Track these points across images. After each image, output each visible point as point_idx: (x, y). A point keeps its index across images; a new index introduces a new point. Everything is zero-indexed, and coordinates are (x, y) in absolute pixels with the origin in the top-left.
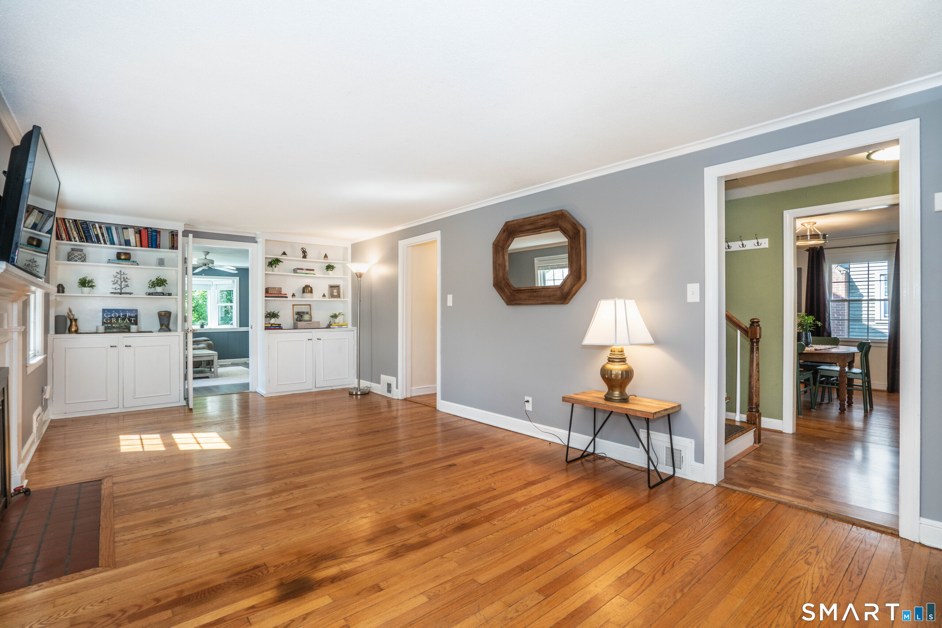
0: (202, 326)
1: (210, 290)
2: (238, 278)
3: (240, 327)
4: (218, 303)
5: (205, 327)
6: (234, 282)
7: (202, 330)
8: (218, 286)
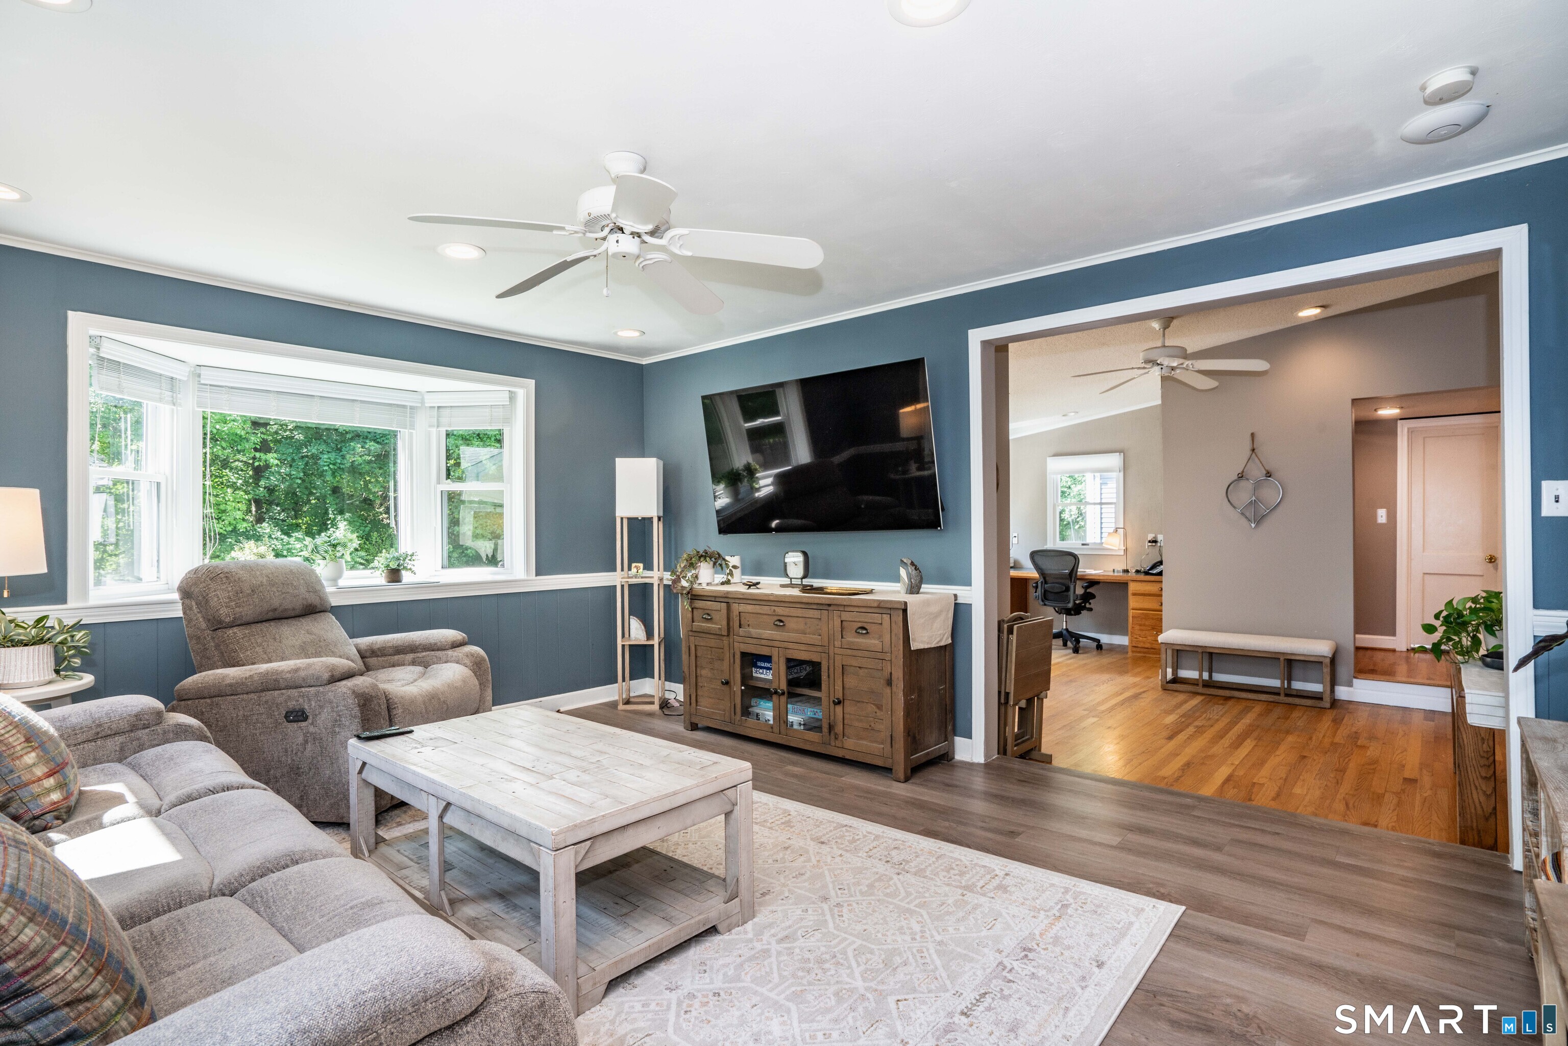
0: (394, 575)
1: (412, 426)
2: (532, 383)
3: (538, 573)
4: (439, 482)
5: (406, 577)
6: (512, 397)
7: (395, 594)
8: (445, 412)
